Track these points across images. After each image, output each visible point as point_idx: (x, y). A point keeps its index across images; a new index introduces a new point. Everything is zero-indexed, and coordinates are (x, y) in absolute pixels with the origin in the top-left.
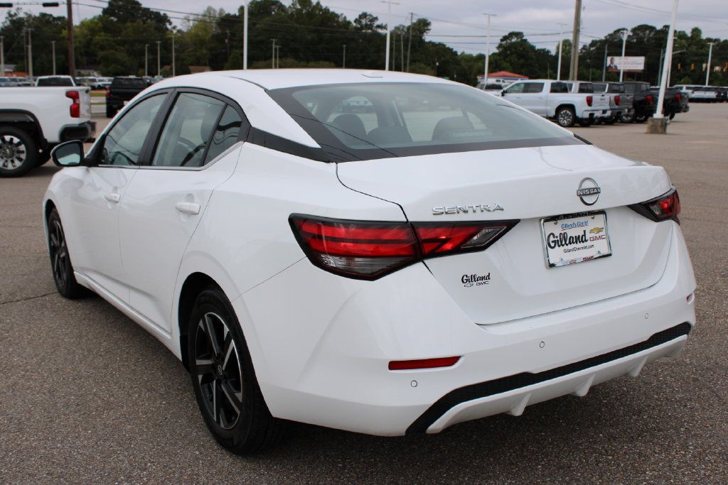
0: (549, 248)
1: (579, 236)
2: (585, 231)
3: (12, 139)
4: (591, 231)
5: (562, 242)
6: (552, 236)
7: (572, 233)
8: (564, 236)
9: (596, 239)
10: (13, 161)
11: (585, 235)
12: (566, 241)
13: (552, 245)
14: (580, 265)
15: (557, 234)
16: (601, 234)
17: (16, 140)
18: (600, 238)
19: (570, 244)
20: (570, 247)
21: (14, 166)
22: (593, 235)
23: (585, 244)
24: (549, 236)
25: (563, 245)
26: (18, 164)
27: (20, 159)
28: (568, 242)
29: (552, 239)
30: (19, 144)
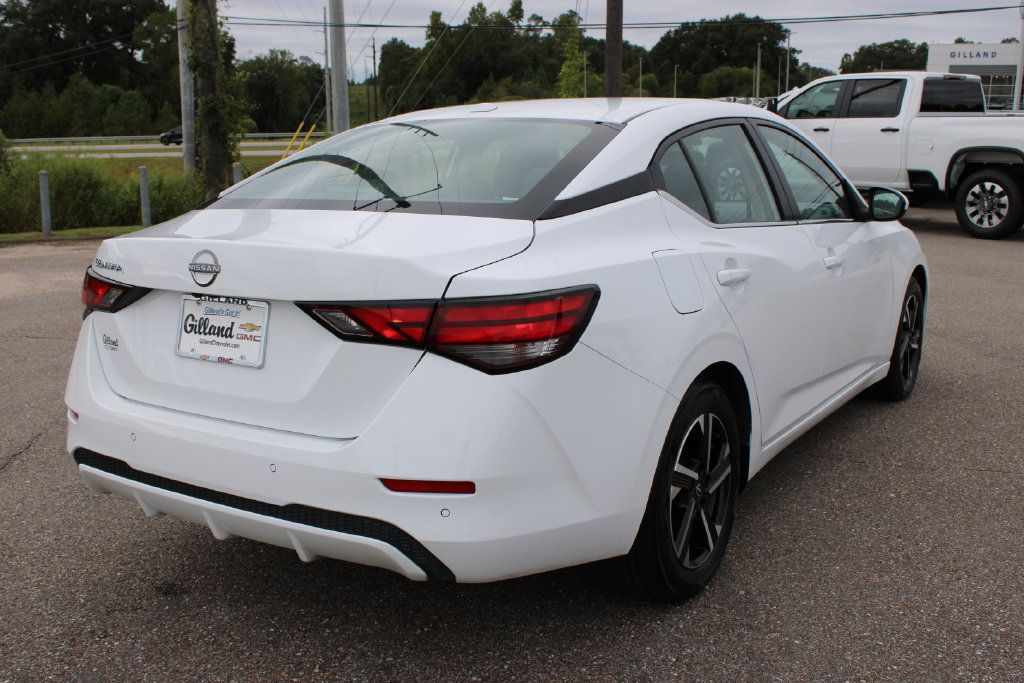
0: (184, 332)
1: (223, 328)
2: (233, 323)
3: (993, 188)
4: (242, 327)
5: (200, 328)
6: (190, 318)
7: (215, 321)
8: (204, 322)
9: (245, 337)
10: (990, 218)
11: (231, 329)
12: (205, 329)
13: (189, 329)
14: (214, 364)
15: (197, 318)
16: (255, 333)
17: (998, 189)
18: (252, 338)
19: (210, 334)
20: (209, 338)
21: (990, 224)
22: (243, 332)
23: (229, 340)
24: (188, 317)
25: (200, 333)
26: (996, 221)
27: (999, 215)
28: (207, 331)
29: (190, 321)
30: (1001, 195)
